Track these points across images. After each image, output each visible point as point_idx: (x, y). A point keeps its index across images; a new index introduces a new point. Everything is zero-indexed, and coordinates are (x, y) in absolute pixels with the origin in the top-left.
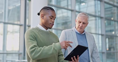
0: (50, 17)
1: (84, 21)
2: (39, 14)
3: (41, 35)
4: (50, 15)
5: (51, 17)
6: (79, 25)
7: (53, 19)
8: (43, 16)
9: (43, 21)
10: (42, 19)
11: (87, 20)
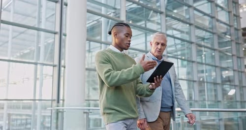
0: (125, 35)
1: (162, 42)
2: (110, 33)
3: (115, 58)
4: (125, 33)
5: (127, 35)
6: (157, 48)
7: (129, 37)
8: (116, 35)
9: (117, 41)
10: (115, 39)
11: (166, 41)
